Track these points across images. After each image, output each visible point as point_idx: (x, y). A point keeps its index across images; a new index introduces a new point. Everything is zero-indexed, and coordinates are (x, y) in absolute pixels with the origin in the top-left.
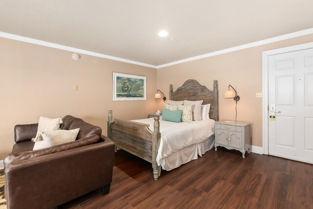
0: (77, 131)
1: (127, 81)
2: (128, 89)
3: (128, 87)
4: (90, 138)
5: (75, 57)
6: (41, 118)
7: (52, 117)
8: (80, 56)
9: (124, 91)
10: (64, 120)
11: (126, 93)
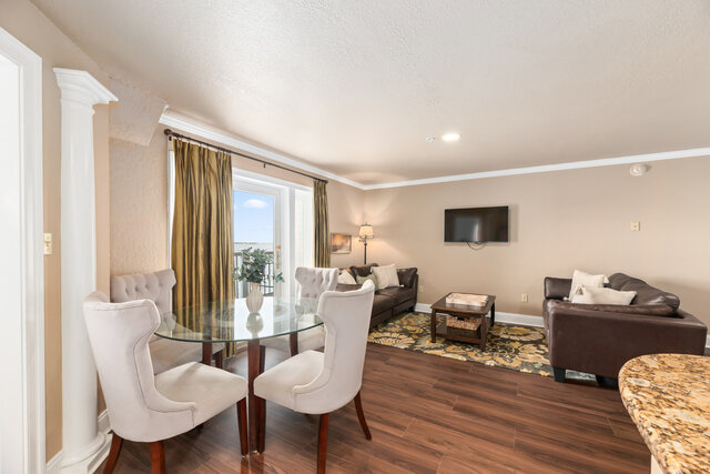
0: (632, 294)
4: (653, 306)
5: (637, 172)
6: (576, 272)
7: (592, 273)
8: (647, 167)
10: (611, 279)
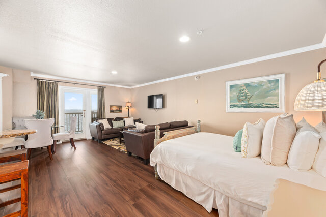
1: (244, 88)
2: (246, 97)
3: (246, 95)
9: (239, 100)
11: (243, 103)
